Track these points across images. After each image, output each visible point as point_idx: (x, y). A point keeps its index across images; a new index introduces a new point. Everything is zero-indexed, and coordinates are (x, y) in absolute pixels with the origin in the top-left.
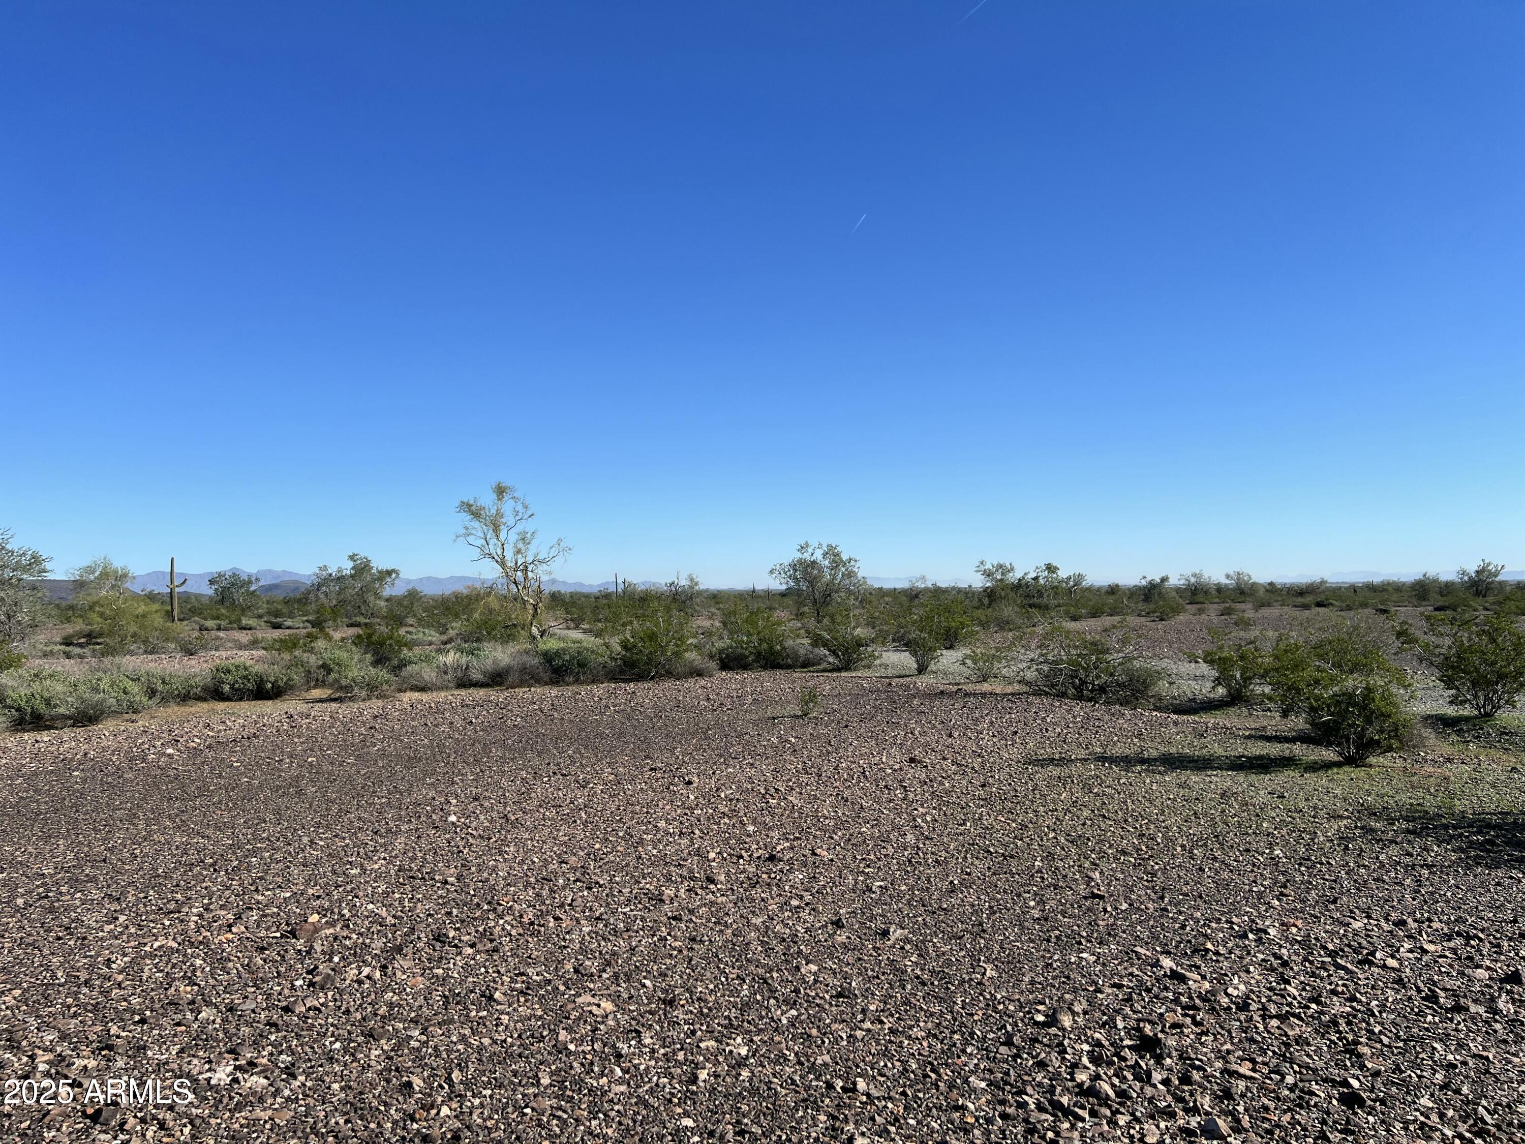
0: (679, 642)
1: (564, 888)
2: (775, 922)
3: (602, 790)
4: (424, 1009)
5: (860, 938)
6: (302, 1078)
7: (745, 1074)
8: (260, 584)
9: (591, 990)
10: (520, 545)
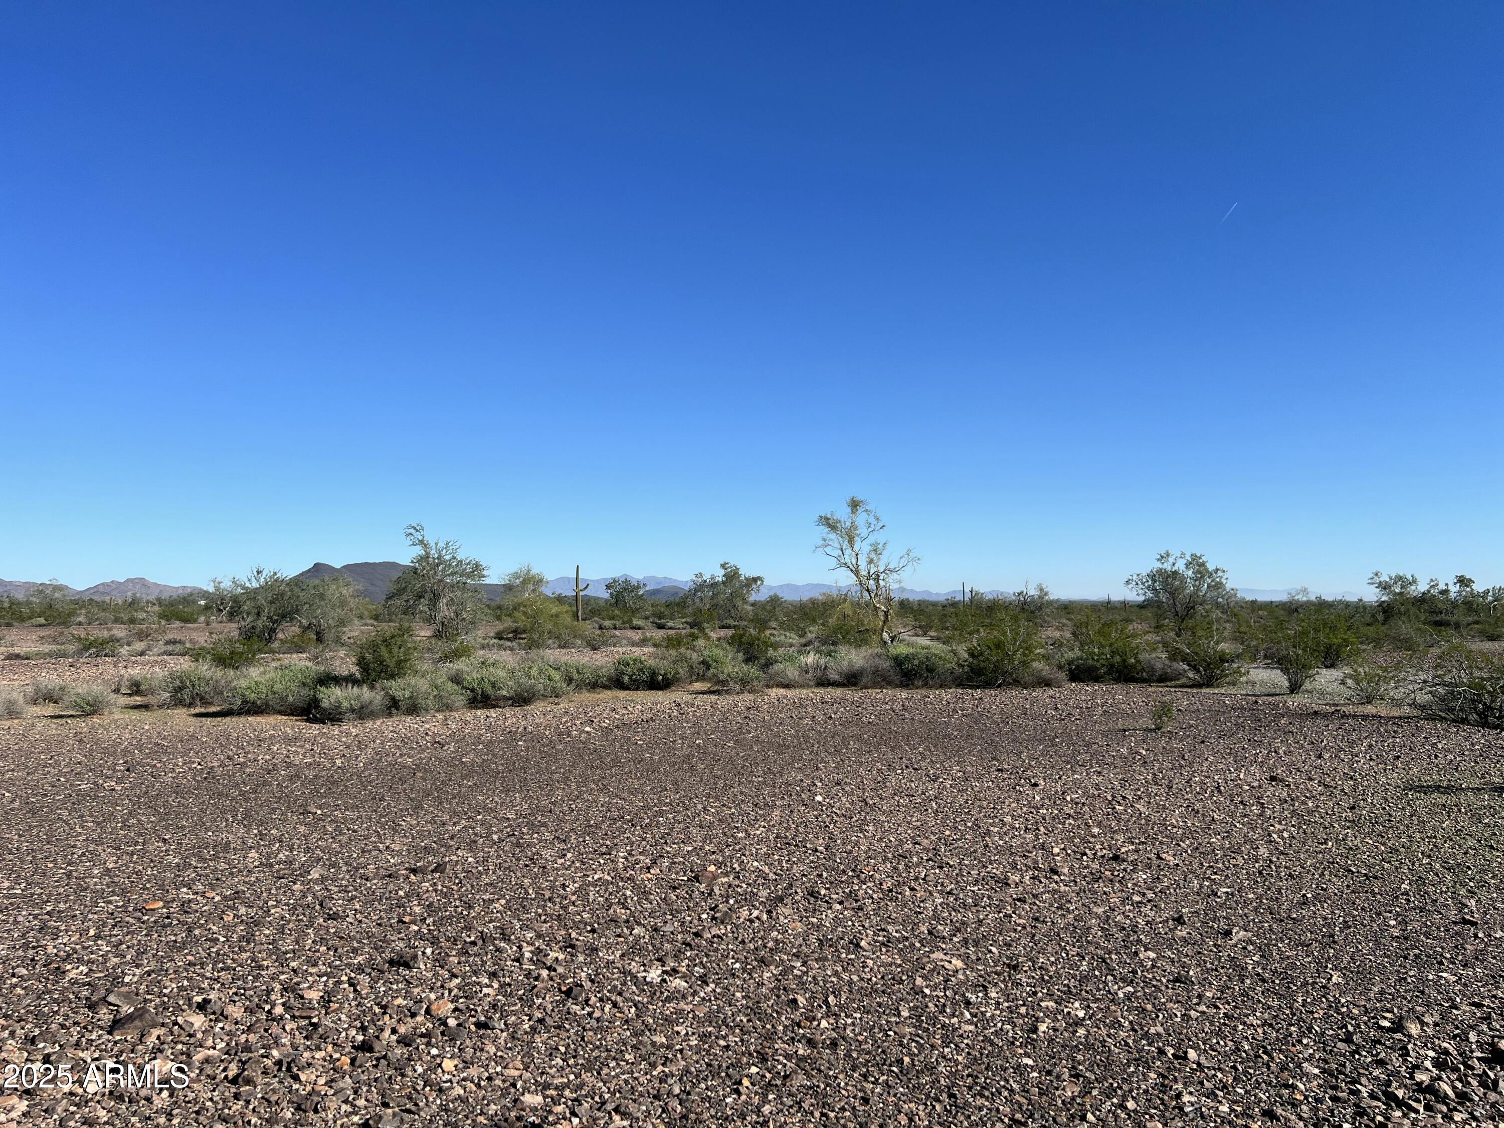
0: (1027, 652)
1: (918, 865)
2: (1116, 913)
3: (951, 785)
4: (803, 947)
5: (1201, 934)
6: (712, 986)
7: (1081, 1032)
8: (647, 589)
9: (943, 950)
10: (873, 556)
